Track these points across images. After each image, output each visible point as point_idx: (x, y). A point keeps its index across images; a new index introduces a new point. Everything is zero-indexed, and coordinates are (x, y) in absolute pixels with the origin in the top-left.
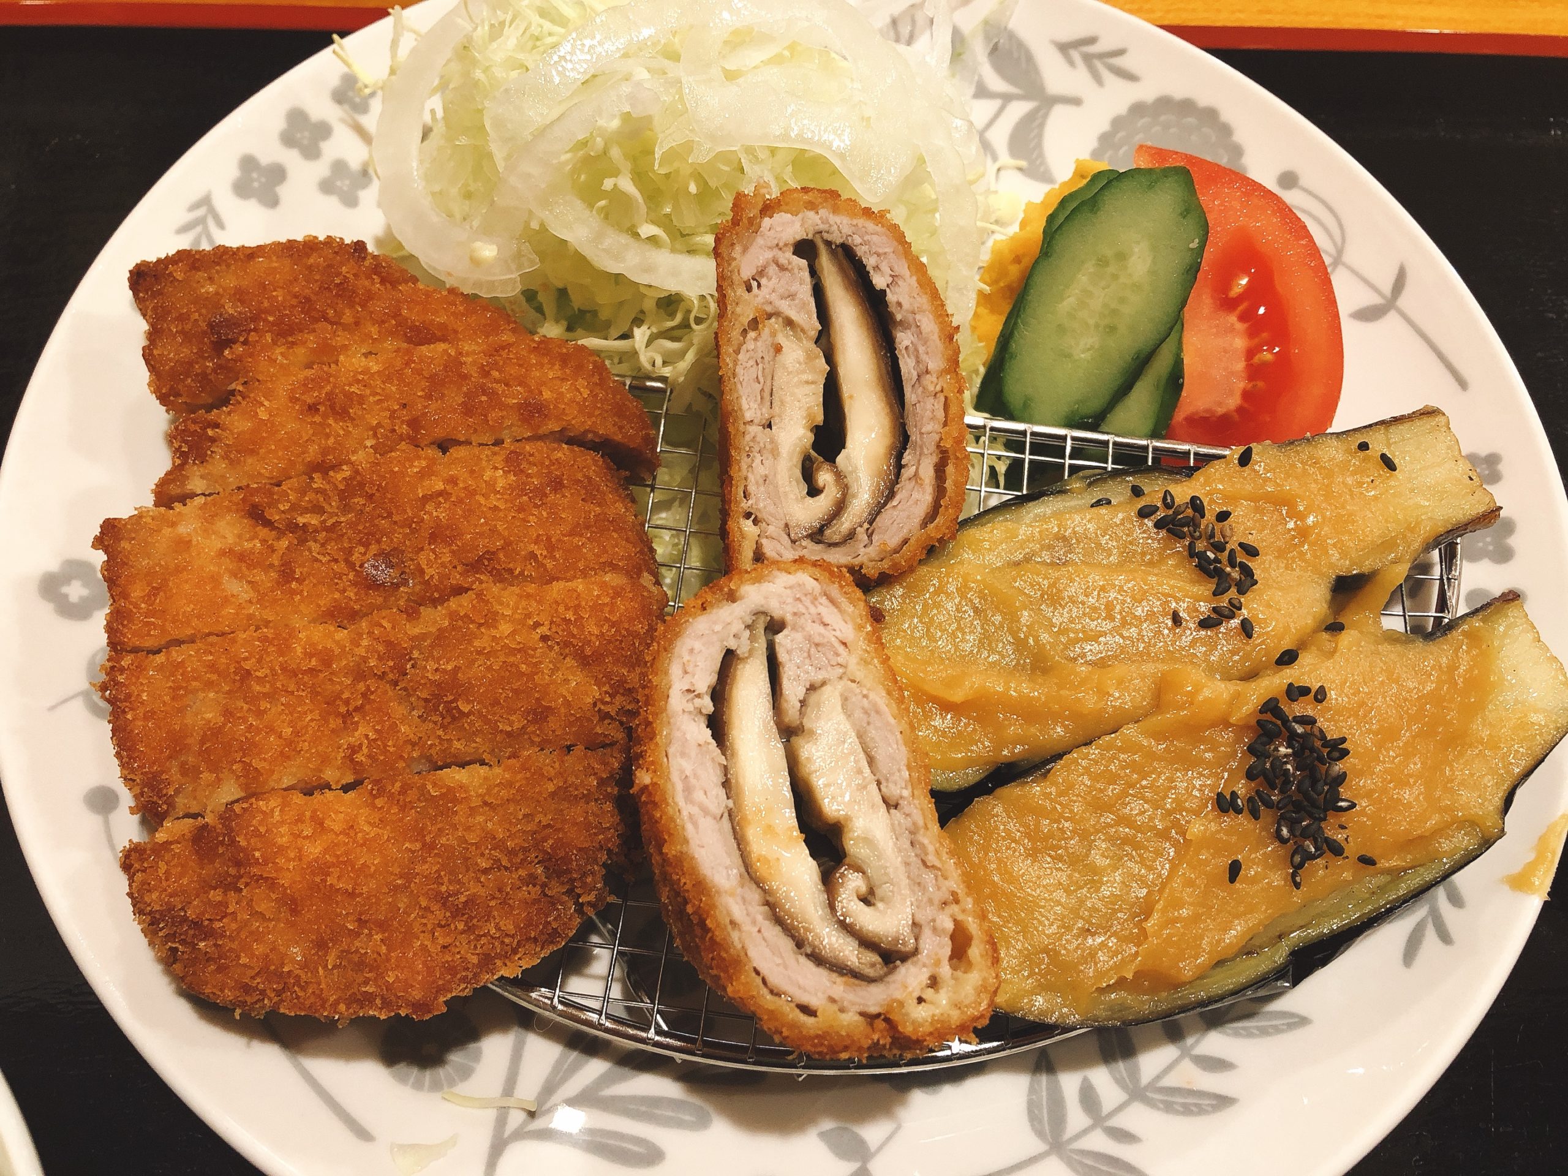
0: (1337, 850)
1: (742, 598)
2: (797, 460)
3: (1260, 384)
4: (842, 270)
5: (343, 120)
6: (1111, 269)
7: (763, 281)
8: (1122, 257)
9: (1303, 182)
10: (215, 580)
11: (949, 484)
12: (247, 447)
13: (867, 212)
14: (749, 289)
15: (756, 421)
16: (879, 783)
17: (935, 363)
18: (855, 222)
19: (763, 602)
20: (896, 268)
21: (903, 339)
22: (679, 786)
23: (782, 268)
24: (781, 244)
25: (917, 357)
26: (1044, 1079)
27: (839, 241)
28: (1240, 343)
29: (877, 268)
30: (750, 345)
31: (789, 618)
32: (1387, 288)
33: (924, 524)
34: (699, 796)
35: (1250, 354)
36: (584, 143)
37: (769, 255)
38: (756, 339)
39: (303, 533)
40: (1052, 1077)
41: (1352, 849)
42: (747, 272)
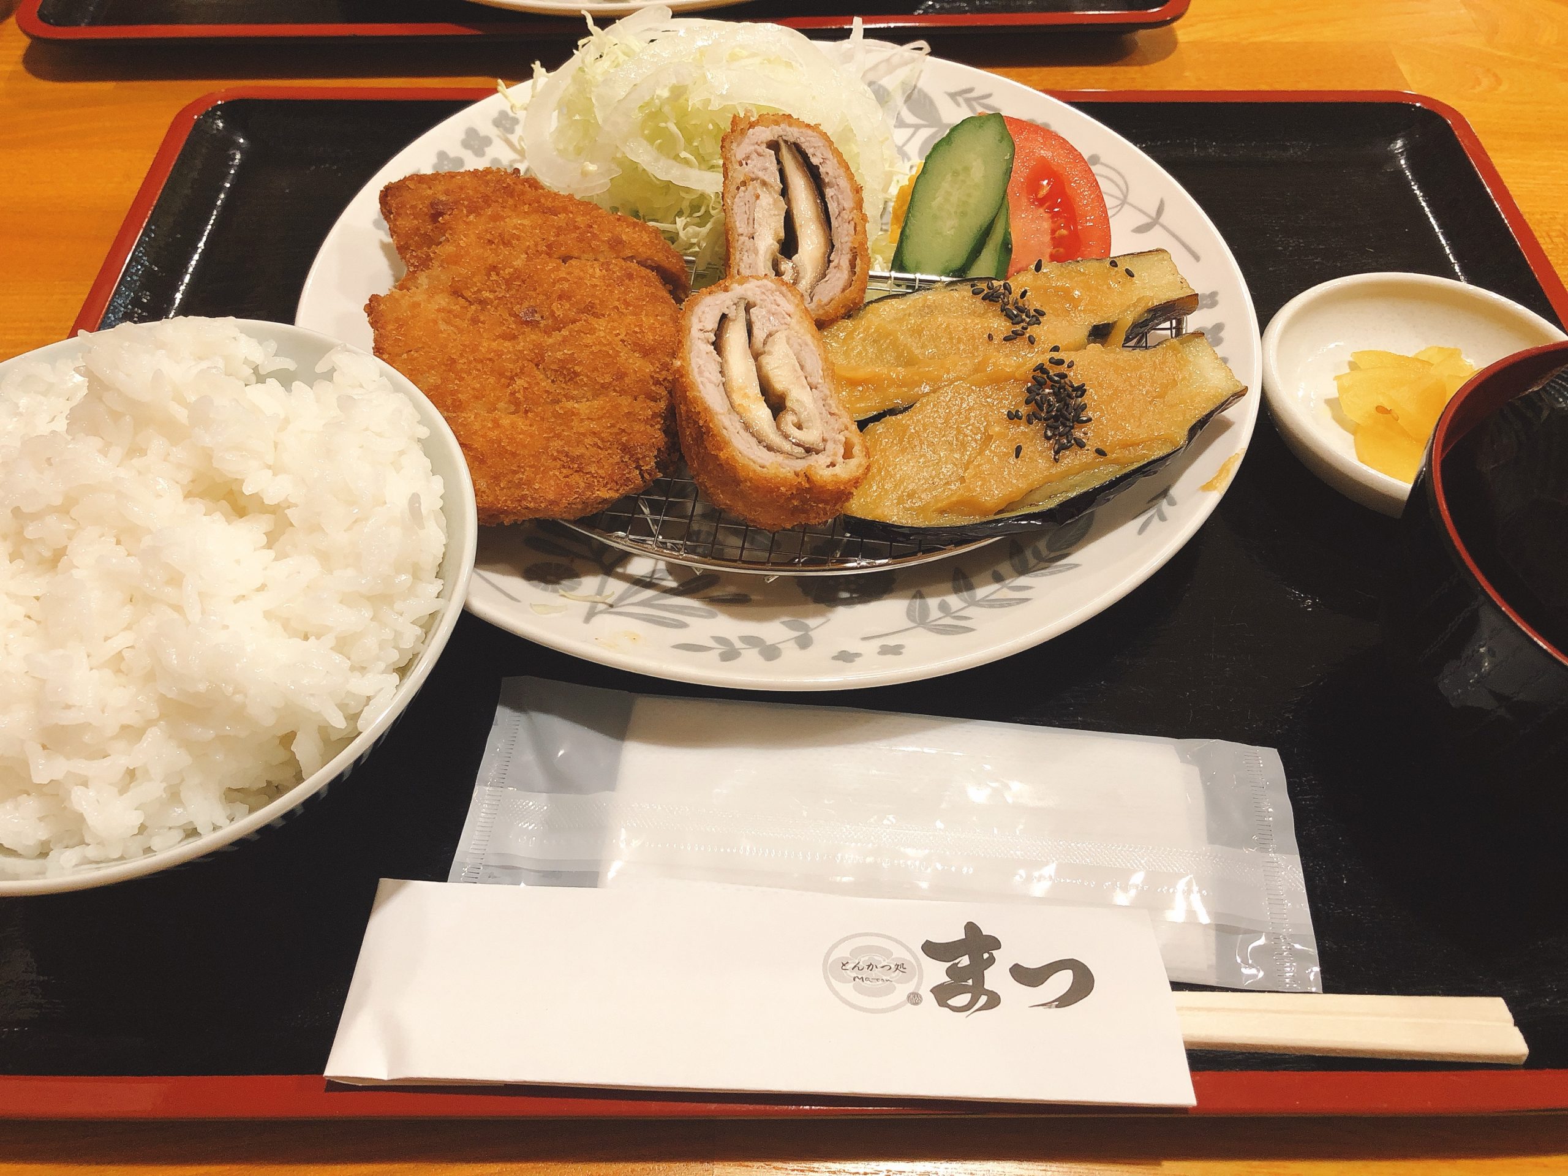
0: (1081, 445)
1: (732, 290)
2: (769, 257)
3: (1061, 250)
4: (794, 157)
5: (499, 136)
6: (961, 178)
7: (749, 162)
8: (967, 169)
9: (1102, 160)
10: (435, 322)
11: (857, 269)
12: (454, 260)
13: (808, 126)
14: (741, 164)
15: (745, 234)
16: (806, 378)
17: (848, 204)
18: (801, 130)
19: (743, 292)
20: (825, 154)
21: (829, 192)
22: (696, 370)
23: (759, 155)
24: (759, 142)
25: (838, 202)
26: (918, 601)
27: (792, 140)
28: (1046, 225)
29: (814, 155)
30: (741, 194)
31: (758, 302)
32: (1154, 214)
33: (843, 290)
34: (707, 374)
35: (1053, 232)
36: (647, 104)
37: (752, 148)
38: (744, 192)
39: (483, 303)
40: (922, 600)
41: (1092, 444)
42: (740, 156)
